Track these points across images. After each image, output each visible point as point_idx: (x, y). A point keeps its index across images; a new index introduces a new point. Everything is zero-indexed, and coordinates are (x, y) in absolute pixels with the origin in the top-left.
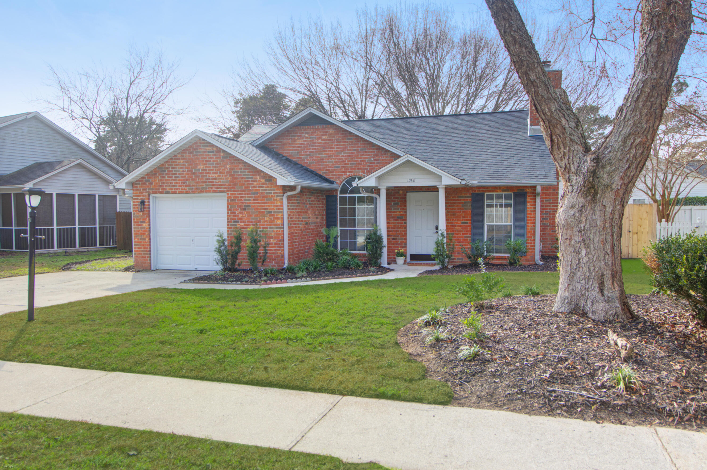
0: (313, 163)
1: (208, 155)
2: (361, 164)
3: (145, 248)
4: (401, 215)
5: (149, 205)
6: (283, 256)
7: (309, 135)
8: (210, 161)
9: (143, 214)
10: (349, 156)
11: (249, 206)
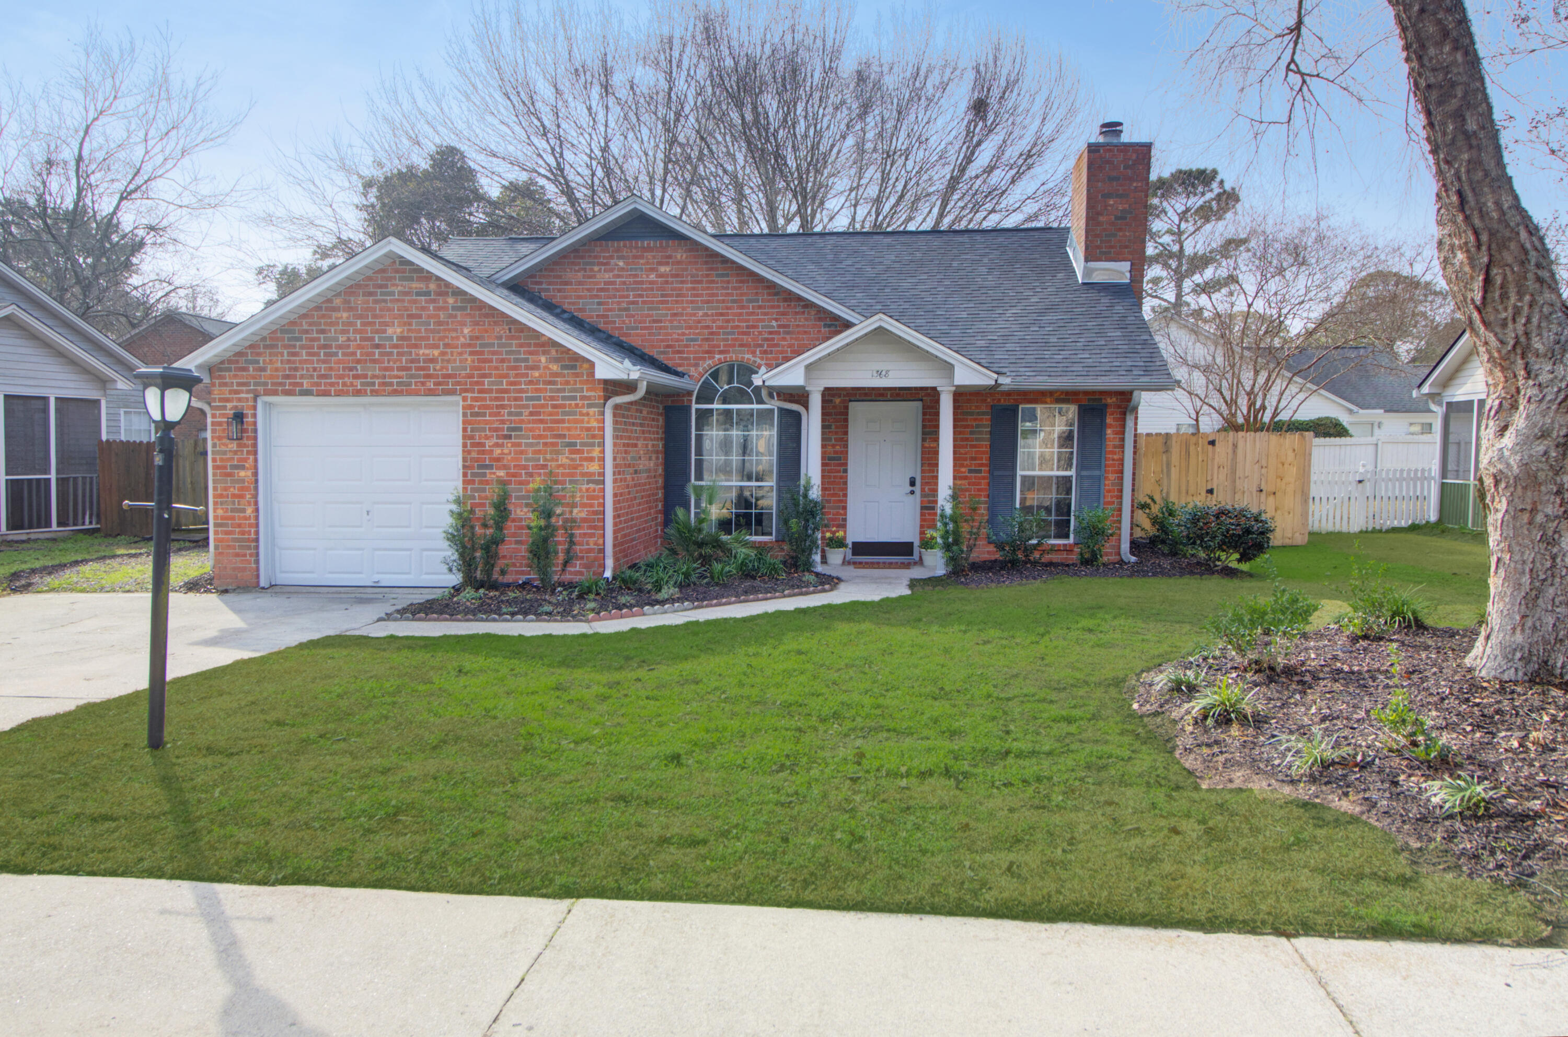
0: (637, 328)
1: (415, 302)
2: (748, 334)
3: (243, 533)
4: (836, 452)
5: (255, 423)
6: (602, 551)
7: (627, 264)
8: (420, 317)
9: (239, 446)
10: (722, 314)
11: (520, 429)
